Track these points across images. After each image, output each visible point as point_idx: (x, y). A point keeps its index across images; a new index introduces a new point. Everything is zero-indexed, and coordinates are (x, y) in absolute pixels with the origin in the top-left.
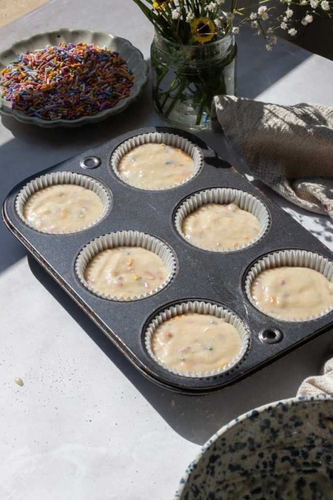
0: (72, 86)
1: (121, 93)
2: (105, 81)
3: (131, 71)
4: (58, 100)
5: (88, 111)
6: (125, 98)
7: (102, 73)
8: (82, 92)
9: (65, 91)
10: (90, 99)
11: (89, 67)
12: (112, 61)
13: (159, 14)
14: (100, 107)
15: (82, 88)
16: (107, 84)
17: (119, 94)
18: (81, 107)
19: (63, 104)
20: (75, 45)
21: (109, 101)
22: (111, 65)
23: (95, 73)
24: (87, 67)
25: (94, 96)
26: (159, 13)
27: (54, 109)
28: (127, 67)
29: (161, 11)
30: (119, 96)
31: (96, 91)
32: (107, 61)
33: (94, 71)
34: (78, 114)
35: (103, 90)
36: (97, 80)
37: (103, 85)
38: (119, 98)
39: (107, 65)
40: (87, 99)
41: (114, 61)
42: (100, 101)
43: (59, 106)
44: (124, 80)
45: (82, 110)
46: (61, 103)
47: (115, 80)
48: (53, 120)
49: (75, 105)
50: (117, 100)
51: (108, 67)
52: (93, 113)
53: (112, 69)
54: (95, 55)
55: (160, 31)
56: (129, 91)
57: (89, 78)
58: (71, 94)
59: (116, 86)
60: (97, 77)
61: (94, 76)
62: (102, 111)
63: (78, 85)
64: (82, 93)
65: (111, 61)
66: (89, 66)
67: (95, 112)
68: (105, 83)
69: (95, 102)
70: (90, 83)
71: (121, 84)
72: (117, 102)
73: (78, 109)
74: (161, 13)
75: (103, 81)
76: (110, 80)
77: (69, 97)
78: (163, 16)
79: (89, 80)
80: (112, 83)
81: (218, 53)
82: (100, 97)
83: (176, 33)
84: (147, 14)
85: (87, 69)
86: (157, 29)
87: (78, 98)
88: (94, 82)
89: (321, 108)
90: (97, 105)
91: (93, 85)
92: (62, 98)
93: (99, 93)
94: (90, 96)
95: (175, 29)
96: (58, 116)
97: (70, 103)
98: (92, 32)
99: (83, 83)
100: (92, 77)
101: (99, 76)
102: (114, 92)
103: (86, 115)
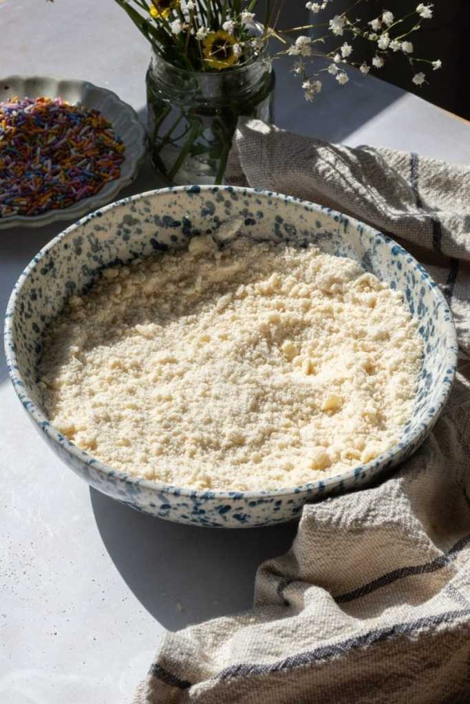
0: (31, 163)
1: (108, 173)
2: (83, 156)
3: (119, 138)
4: (12, 185)
5: (58, 202)
6: (114, 179)
7: (77, 143)
8: (46, 172)
9: (21, 172)
10: (61, 183)
11: (56, 135)
12: (90, 123)
13: (159, 26)
14: (76, 195)
15: (47, 166)
16: (85, 160)
17: (105, 175)
18: (47, 196)
19: (20, 191)
20: (32, 100)
21: (91, 185)
22: (90, 130)
23: (65, 143)
24: (53, 134)
25: (66, 178)
26: (158, 23)
27: (8, 200)
28: (113, 133)
29: (162, 22)
30: (105, 178)
31: (69, 171)
32: (84, 124)
33: (65, 140)
34: (44, 207)
35: (80, 168)
36: (70, 153)
37: (79, 161)
38: (105, 180)
39: (83, 131)
40: (57, 183)
41: (95, 124)
42: (76, 185)
43: (14, 196)
44: (111, 152)
45: (49, 200)
46: (16, 191)
47: (98, 152)
48: (6, 217)
49: (39, 193)
50: (101, 184)
51: (85, 133)
52: (66, 205)
53: (91, 136)
54: (64, 115)
55: (160, 50)
56: (120, 169)
57: (56, 150)
58: (32, 176)
59: (99, 162)
60: (69, 149)
61: (66, 147)
62: (79, 200)
63: (41, 163)
64: (47, 175)
65: (89, 125)
66: (56, 132)
67: (69, 203)
68: (83, 159)
69: (69, 188)
70: (59, 158)
71: (107, 160)
72: (103, 186)
73: (43, 200)
74: (161, 24)
75: (78, 155)
76: (89, 154)
77: (28, 181)
78: (165, 28)
79: (57, 154)
80: (92, 158)
81: (247, 83)
82: (77, 180)
83: (185, 55)
84: (141, 26)
85: (54, 138)
86: (156, 48)
87: (42, 182)
88: (65, 157)
89: (388, 153)
90: (72, 192)
91: (64, 161)
92: (18, 183)
93: (74, 173)
94: (61, 178)
95: (183, 49)
96: (13, 210)
97: (31, 190)
98: (58, 79)
99: (47, 159)
100: (61, 149)
101: (72, 147)
102: (97, 172)
103: (55, 209)
